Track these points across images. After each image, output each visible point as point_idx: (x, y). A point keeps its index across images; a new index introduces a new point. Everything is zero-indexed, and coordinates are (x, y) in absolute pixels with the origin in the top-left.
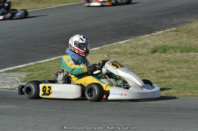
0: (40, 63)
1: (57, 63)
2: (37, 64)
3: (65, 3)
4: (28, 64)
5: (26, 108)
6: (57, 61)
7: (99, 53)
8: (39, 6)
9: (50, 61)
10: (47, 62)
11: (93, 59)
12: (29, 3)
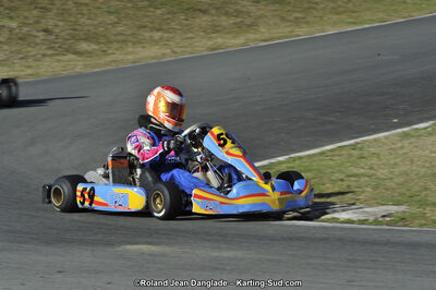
0: (300, 158)
1: (336, 158)
2: (294, 159)
3: (354, 23)
4: (273, 161)
5: (269, 257)
6: (337, 153)
7: (430, 134)
8: (298, 31)
9: (322, 153)
10: (314, 155)
11: (416, 147)
12: (276, 24)
